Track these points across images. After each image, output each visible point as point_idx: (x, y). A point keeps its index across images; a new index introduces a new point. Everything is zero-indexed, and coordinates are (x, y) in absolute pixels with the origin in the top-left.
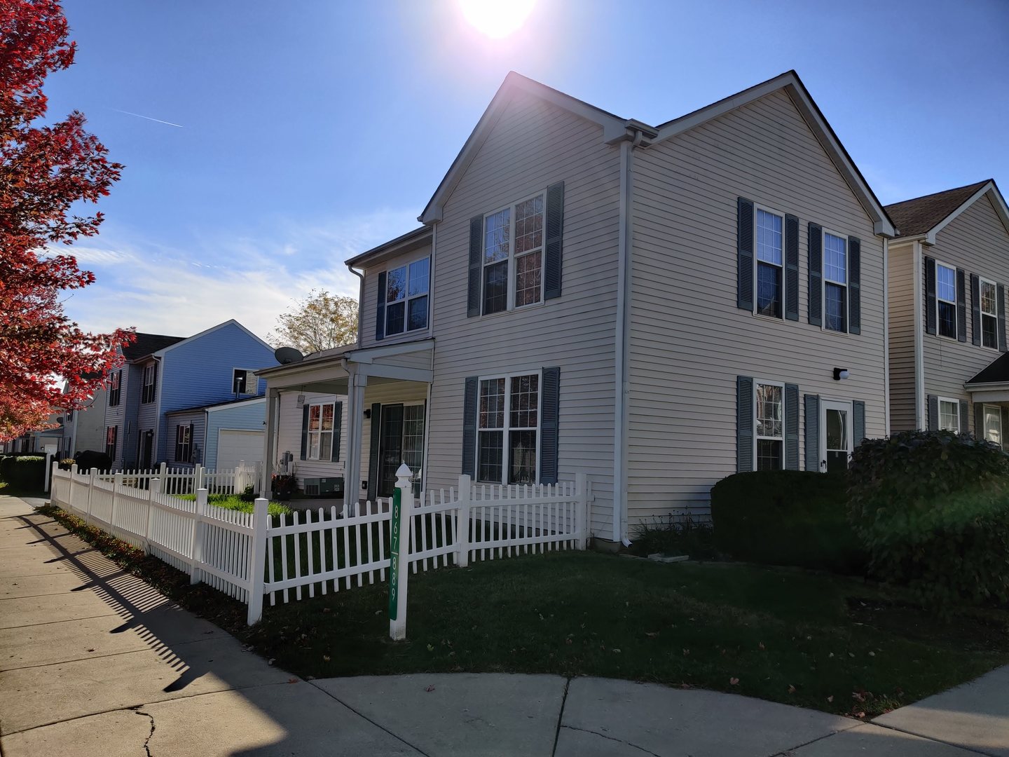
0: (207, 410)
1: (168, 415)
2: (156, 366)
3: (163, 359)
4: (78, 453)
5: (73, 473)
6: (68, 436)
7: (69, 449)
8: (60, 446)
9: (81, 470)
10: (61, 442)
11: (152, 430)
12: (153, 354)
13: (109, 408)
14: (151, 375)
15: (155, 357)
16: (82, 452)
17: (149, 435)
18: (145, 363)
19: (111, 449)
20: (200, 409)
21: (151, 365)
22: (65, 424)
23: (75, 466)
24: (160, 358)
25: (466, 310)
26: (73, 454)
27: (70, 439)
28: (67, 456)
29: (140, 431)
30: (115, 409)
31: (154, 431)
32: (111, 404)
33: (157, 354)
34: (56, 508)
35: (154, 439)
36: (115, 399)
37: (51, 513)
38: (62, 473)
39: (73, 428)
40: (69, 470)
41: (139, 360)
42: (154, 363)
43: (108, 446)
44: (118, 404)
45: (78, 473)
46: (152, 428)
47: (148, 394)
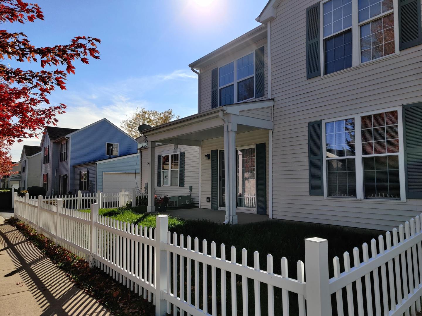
0: (96, 163)
1: (74, 167)
2: (67, 143)
3: (70, 138)
4: (29, 188)
5: (27, 199)
6: (24, 180)
7: (24, 186)
8: (20, 185)
9: (31, 197)
10: (20, 182)
11: (66, 175)
12: (65, 136)
13: (43, 165)
14: (65, 147)
15: (66, 137)
16: (31, 187)
17: (65, 177)
18: (61, 141)
19: (46, 185)
20: (93, 163)
21: (64, 142)
22: (22, 174)
23: (28, 195)
24: (69, 138)
25: (305, 74)
26: (26, 188)
27: (25, 181)
28: (24, 189)
29: (60, 176)
30: (46, 165)
31: (68, 175)
32: (44, 163)
33: (67, 136)
34: (17, 220)
35: (68, 179)
36: (46, 160)
37: (14, 224)
38: (20, 199)
39: (26, 176)
40: (24, 197)
41: (58, 139)
42: (66, 141)
43: (44, 184)
44: (48, 162)
45: (30, 198)
46: (66, 174)
47: (63, 157)
